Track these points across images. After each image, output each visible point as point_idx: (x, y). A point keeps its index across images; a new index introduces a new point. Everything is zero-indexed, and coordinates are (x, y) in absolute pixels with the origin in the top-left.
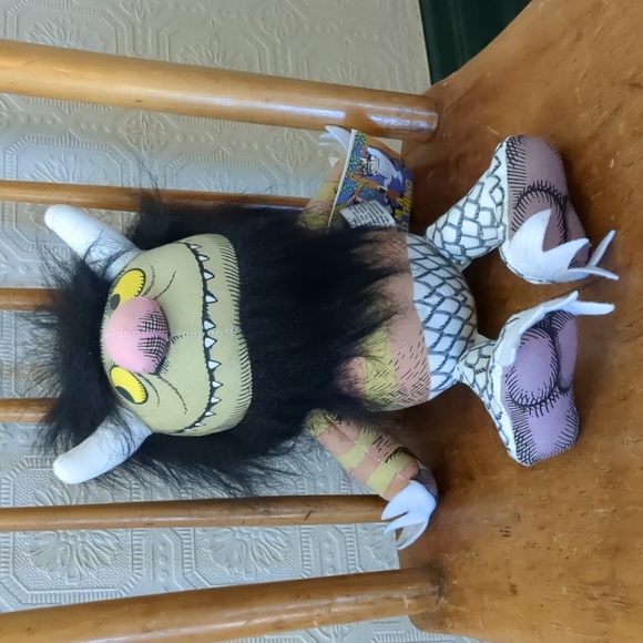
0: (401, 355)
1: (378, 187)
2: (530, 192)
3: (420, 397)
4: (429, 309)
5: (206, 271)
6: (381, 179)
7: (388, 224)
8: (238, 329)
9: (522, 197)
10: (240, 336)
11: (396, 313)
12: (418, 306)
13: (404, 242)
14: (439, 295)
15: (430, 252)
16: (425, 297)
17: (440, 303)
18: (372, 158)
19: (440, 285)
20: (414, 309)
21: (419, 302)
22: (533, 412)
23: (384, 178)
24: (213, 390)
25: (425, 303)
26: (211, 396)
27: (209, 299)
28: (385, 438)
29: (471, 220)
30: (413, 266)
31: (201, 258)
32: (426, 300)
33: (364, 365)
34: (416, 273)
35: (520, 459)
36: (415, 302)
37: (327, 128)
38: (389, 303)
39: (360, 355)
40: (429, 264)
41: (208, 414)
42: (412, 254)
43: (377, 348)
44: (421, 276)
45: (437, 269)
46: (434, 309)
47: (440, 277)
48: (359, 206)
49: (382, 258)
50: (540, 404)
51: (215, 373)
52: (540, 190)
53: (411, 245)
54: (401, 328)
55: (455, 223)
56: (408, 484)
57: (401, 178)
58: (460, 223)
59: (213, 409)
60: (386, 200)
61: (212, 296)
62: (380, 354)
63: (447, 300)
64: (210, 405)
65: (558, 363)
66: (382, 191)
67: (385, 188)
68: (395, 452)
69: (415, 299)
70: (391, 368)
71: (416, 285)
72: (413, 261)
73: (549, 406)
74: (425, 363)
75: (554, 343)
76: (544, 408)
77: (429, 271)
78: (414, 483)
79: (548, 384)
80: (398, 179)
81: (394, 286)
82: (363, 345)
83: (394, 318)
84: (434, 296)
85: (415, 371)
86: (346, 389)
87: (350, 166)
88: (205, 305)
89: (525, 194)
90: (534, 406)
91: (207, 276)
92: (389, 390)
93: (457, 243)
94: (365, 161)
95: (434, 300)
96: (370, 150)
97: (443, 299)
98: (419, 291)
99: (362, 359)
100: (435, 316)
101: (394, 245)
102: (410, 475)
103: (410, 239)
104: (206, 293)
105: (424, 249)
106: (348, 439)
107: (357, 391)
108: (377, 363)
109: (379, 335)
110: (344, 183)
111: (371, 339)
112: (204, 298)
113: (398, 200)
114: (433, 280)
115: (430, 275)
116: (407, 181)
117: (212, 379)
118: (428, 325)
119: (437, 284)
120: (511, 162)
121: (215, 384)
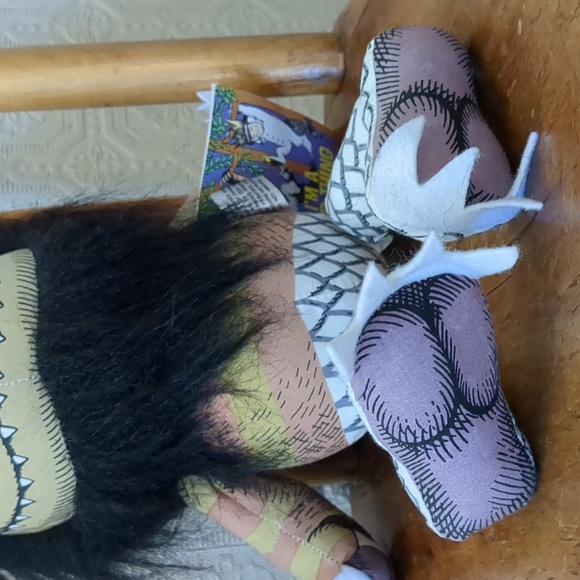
0: (284, 383)
1: (268, 159)
2: (404, 101)
3: (332, 442)
4: (319, 311)
6: (271, 147)
8: (36, 376)
9: (392, 111)
10: (39, 386)
11: (268, 322)
12: (301, 308)
13: (290, 223)
14: (335, 288)
15: (329, 231)
16: (313, 294)
17: (336, 300)
18: (249, 120)
19: (336, 275)
20: (297, 314)
21: (304, 301)
22: (432, 453)
23: (277, 146)
24: (17, 468)
25: (312, 303)
26: (18, 476)
28: (308, 505)
29: (352, 169)
30: (296, 253)
32: (314, 298)
33: (232, 405)
34: (298, 263)
35: (442, 531)
36: (296, 303)
37: (200, 95)
38: (259, 311)
39: (223, 390)
40: (321, 247)
41: (23, 502)
42: (299, 236)
43: (244, 377)
44: (307, 265)
45: (335, 252)
46: (328, 309)
47: (337, 263)
48: (238, 186)
49: (251, 247)
50: (438, 437)
51: (13, 444)
52: (419, 95)
53: (300, 227)
54: (278, 343)
55: (338, 181)
56: (339, 571)
57: (308, 145)
58: (343, 178)
59: (27, 494)
60: (286, 176)
62: (253, 386)
63: (346, 294)
64: (22, 491)
65: (451, 364)
66: (275, 163)
67: (281, 159)
68: (322, 525)
69: (297, 298)
70: (272, 405)
71: (299, 278)
72: (298, 246)
73: (458, 440)
74: (322, 391)
75: (434, 330)
76: (449, 445)
77: (321, 257)
78: (347, 569)
79: (440, 402)
80: (302, 147)
81: (265, 285)
82: (225, 375)
83: (267, 329)
84: (327, 291)
85: (310, 405)
86: (217, 444)
87: (213, 133)
89: (397, 105)
90: (429, 442)
92: (277, 437)
93: (349, 209)
94: (237, 124)
95: (327, 296)
96: (243, 109)
97: (341, 293)
98: (304, 286)
99: (228, 397)
100: (330, 319)
101: (275, 228)
102: (342, 557)
103: (301, 219)
105: (320, 229)
106: (251, 514)
107: (231, 444)
108: (250, 400)
109: (246, 356)
110: (210, 158)
111: (235, 366)
113: (308, 174)
114: (324, 269)
115: (322, 262)
116: (322, 149)
117: (11, 453)
118: (320, 333)
119: (331, 273)
120: (380, 66)
121: (18, 460)
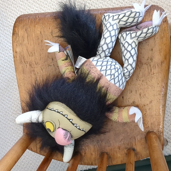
5: (65, 115)
7: (85, 61)
27: (71, 120)
31: (61, 113)
61: (71, 119)
88: (71, 122)
91: (66, 116)
104: (69, 120)
112: (70, 121)
